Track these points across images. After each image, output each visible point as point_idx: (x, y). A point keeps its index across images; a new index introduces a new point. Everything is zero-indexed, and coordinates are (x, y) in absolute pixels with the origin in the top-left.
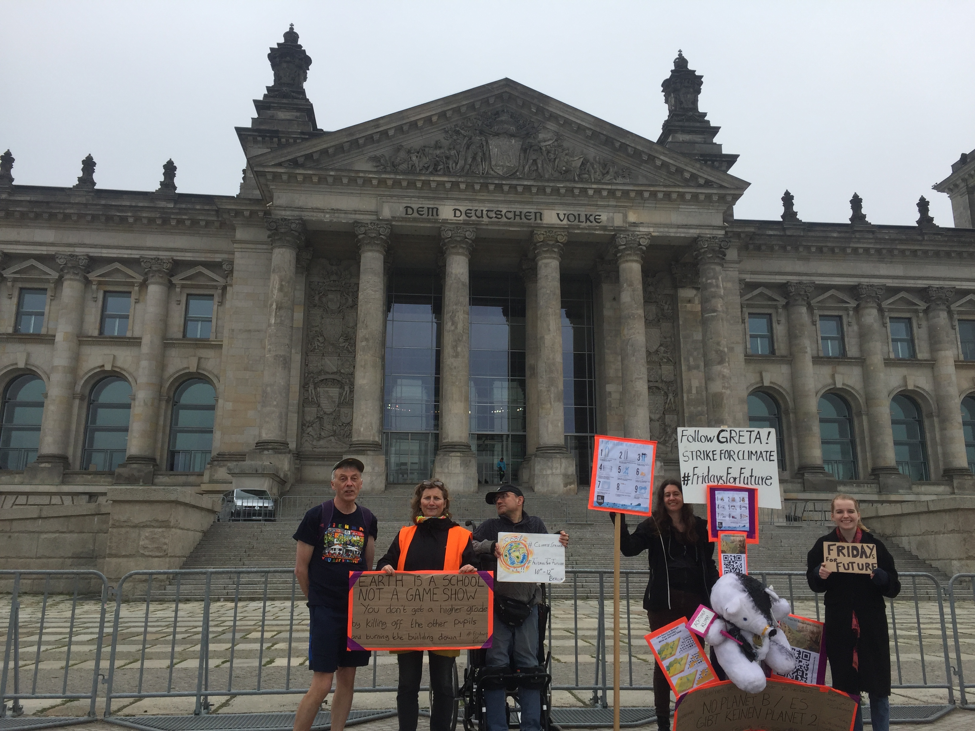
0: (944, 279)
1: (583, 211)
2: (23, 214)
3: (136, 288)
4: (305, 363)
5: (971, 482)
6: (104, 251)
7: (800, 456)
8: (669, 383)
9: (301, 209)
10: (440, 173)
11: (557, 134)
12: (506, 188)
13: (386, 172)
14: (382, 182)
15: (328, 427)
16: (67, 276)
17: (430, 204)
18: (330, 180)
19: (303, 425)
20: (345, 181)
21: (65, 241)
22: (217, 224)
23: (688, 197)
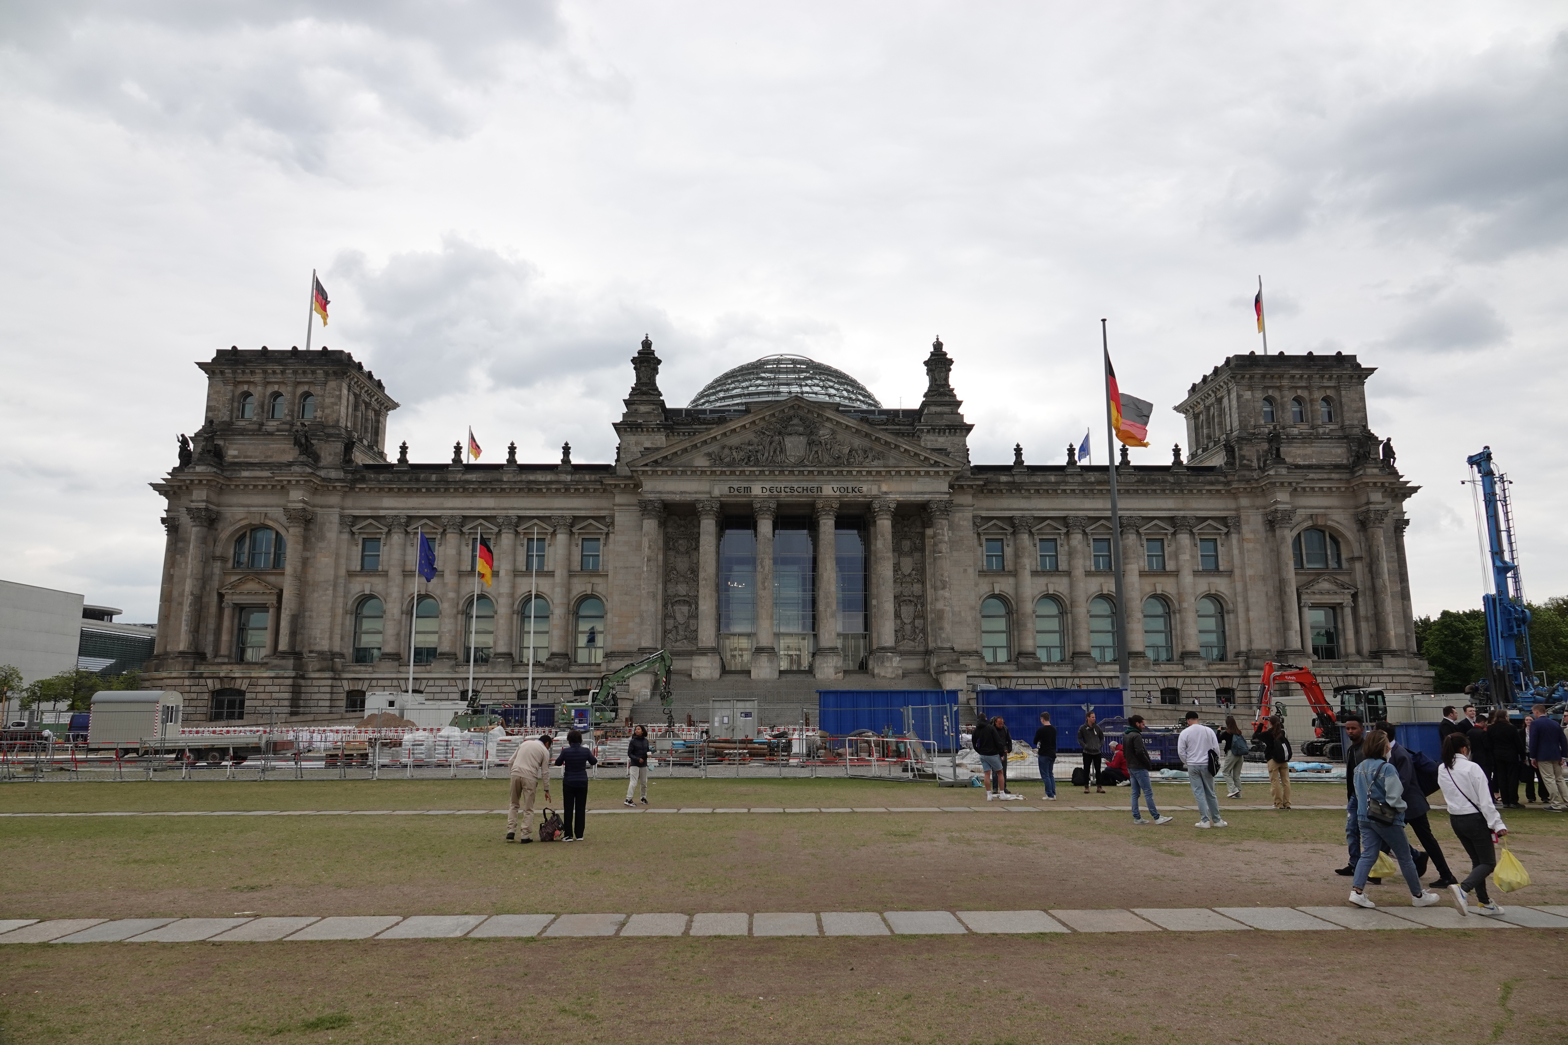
0: (1134, 510)
1: (850, 485)
2: (474, 489)
3: (549, 537)
4: (665, 590)
5: (1142, 662)
6: (528, 512)
7: (1019, 646)
8: (918, 597)
9: (660, 492)
10: (752, 463)
11: (832, 430)
12: (796, 473)
13: (714, 465)
14: (713, 473)
15: (681, 633)
16: (504, 531)
17: (746, 485)
18: (679, 473)
19: (665, 632)
20: (689, 473)
21: (502, 506)
22: (601, 490)
23: (922, 473)
